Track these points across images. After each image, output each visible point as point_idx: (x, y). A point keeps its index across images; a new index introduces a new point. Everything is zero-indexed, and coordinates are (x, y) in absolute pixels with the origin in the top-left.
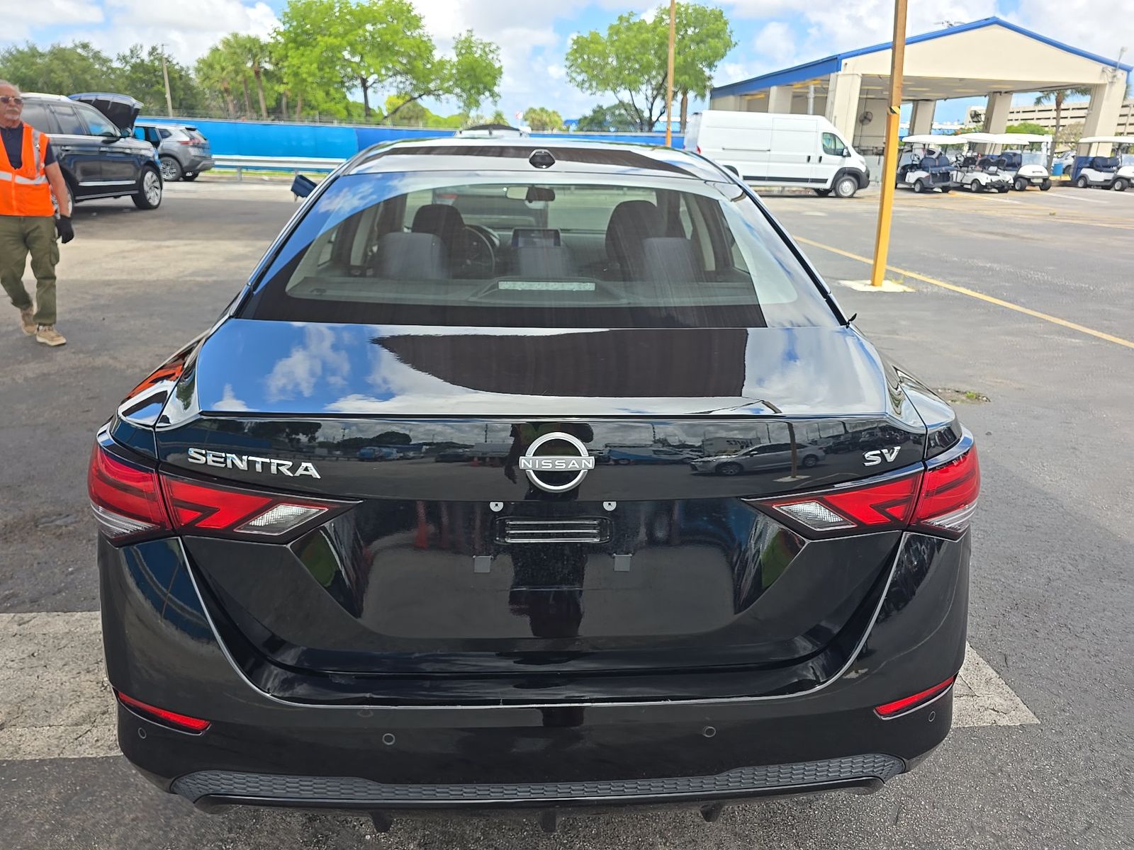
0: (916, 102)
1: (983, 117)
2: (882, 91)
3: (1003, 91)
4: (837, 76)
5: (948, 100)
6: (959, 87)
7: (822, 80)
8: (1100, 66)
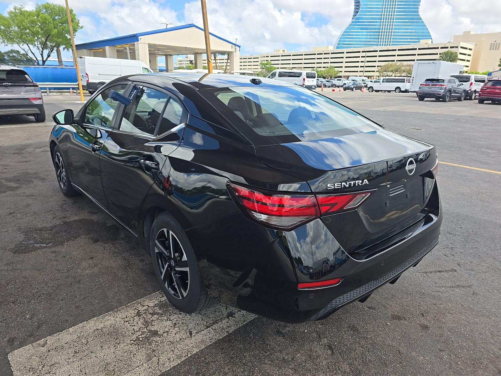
0: (166, 56)
1: (194, 62)
2: (154, 50)
3: (199, 53)
4: (138, 43)
5: (179, 55)
6: (184, 51)
7: (130, 45)
8: (231, 45)
